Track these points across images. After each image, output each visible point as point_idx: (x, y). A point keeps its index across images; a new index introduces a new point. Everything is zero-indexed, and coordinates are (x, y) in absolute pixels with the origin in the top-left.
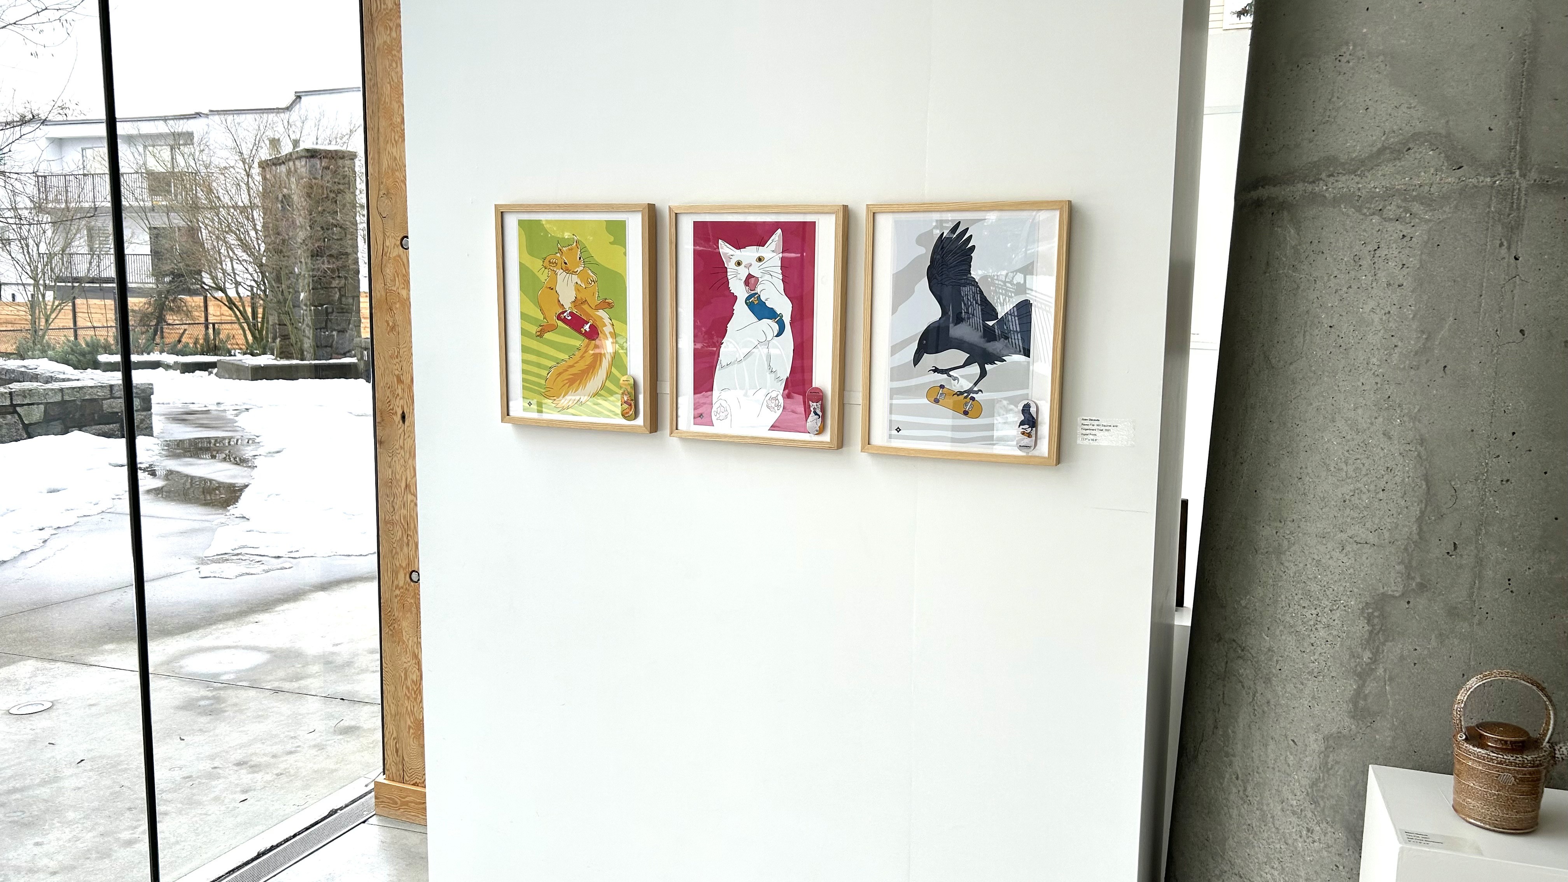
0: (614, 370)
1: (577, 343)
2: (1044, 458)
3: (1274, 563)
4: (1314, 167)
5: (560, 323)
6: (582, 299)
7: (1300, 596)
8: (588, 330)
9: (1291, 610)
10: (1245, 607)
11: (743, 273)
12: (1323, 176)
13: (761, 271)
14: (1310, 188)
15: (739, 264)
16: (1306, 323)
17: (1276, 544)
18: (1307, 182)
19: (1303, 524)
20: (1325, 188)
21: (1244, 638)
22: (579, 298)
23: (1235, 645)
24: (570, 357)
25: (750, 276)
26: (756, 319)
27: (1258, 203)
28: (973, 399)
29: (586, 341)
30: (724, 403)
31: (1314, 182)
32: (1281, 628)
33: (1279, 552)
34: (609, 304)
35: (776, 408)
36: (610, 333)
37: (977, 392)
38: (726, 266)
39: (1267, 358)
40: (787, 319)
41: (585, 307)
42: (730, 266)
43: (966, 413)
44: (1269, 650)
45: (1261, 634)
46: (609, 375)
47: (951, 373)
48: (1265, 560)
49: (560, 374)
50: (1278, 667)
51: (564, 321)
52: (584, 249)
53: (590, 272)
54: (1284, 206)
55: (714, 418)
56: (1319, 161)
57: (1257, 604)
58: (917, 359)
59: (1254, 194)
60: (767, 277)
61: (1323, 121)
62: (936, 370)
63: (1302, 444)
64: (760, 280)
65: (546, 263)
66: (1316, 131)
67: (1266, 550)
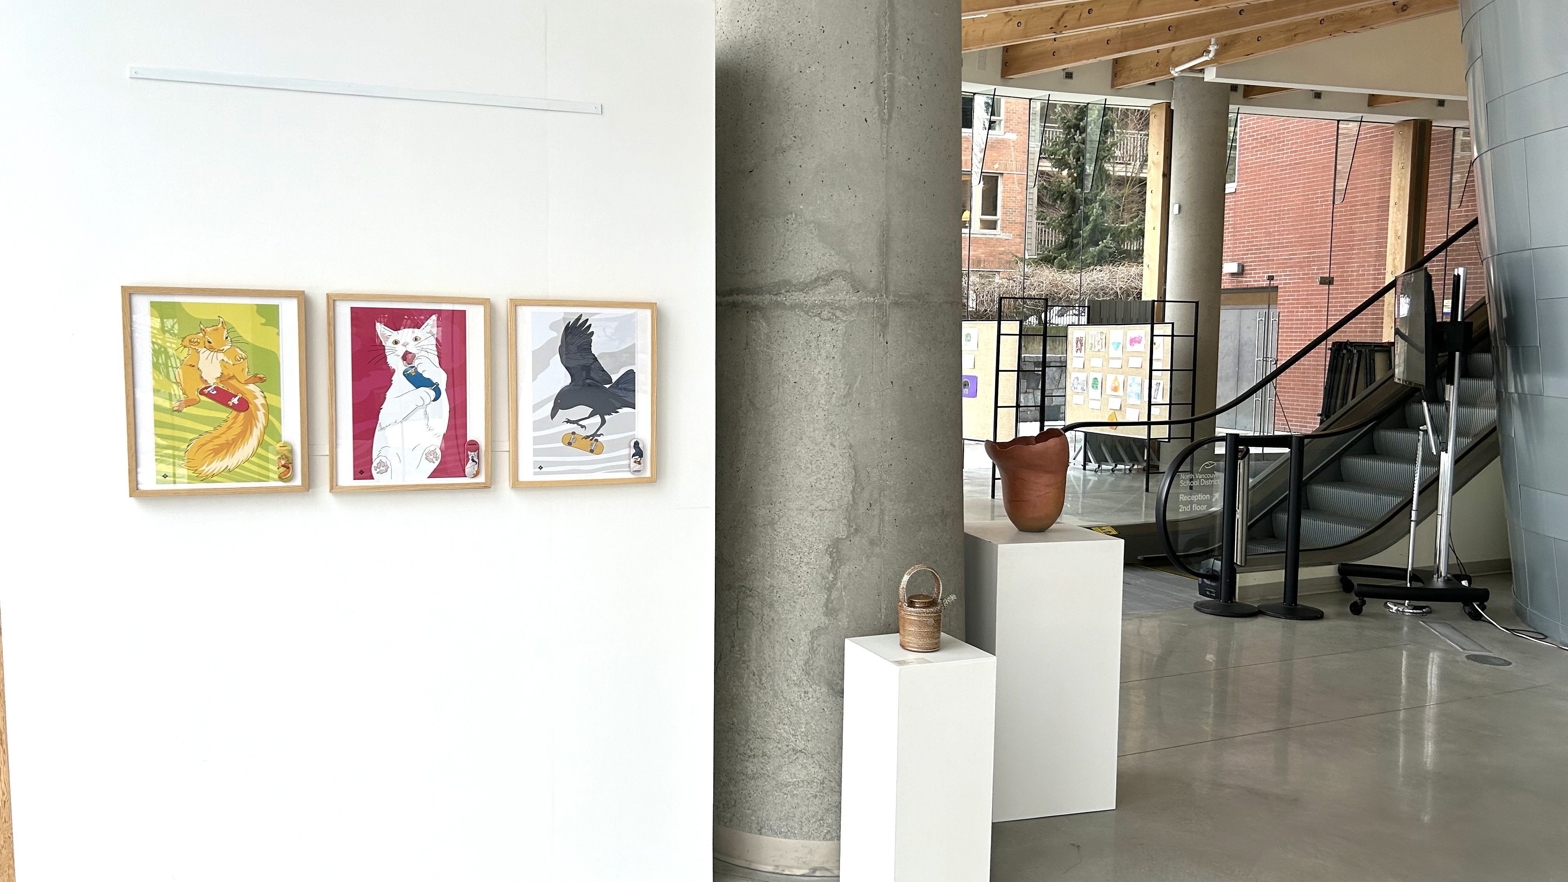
0: (266, 438)
1: (224, 416)
2: (649, 478)
3: (770, 531)
4: (776, 285)
5: (203, 398)
6: (229, 374)
7: (789, 548)
8: (236, 402)
9: (783, 558)
10: (750, 563)
11: (401, 350)
12: (783, 291)
13: (418, 348)
14: (774, 298)
15: (396, 343)
16: (779, 380)
17: (770, 519)
18: (773, 294)
19: (787, 504)
20: (784, 299)
21: (751, 583)
22: (225, 373)
23: (743, 589)
24: (215, 429)
25: (407, 353)
26: (412, 387)
27: (734, 305)
28: (596, 440)
29: (235, 413)
30: (384, 460)
31: (776, 294)
32: (778, 570)
33: (772, 523)
34: (261, 378)
35: (434, 459)
36: (262, 405)
37: (599, 435)
38: (384, 344)
39: (752, 403)
40: (443, 387)
41: (233, 382)
42: (388, 345)
43: (592, 451)
44: (771, 586)
45: (764, 577)
46: (261, 443)
47: (580, 423)
48: (763, 530)
49: (203, 445)
50: (778, 596)
51: (209, 395)
52: (231, 330)
53: (238, 350)
54: (756, 308)
55: (374, 472)
56: (779, 282)
57: (759, 559)
58: (553, 415)
59: (730, 299)
60: (424, 353)
61: (780, 258)
62: (569, 421)
63: (783, 455)
64: (417, 356)
65: (186, 342)
66: (775, 264)
67: (763, 524)
